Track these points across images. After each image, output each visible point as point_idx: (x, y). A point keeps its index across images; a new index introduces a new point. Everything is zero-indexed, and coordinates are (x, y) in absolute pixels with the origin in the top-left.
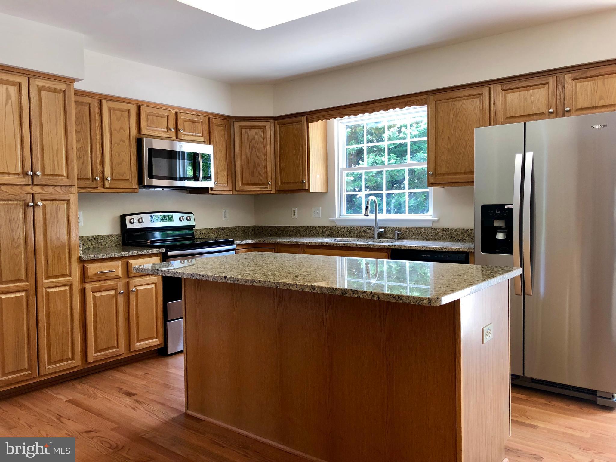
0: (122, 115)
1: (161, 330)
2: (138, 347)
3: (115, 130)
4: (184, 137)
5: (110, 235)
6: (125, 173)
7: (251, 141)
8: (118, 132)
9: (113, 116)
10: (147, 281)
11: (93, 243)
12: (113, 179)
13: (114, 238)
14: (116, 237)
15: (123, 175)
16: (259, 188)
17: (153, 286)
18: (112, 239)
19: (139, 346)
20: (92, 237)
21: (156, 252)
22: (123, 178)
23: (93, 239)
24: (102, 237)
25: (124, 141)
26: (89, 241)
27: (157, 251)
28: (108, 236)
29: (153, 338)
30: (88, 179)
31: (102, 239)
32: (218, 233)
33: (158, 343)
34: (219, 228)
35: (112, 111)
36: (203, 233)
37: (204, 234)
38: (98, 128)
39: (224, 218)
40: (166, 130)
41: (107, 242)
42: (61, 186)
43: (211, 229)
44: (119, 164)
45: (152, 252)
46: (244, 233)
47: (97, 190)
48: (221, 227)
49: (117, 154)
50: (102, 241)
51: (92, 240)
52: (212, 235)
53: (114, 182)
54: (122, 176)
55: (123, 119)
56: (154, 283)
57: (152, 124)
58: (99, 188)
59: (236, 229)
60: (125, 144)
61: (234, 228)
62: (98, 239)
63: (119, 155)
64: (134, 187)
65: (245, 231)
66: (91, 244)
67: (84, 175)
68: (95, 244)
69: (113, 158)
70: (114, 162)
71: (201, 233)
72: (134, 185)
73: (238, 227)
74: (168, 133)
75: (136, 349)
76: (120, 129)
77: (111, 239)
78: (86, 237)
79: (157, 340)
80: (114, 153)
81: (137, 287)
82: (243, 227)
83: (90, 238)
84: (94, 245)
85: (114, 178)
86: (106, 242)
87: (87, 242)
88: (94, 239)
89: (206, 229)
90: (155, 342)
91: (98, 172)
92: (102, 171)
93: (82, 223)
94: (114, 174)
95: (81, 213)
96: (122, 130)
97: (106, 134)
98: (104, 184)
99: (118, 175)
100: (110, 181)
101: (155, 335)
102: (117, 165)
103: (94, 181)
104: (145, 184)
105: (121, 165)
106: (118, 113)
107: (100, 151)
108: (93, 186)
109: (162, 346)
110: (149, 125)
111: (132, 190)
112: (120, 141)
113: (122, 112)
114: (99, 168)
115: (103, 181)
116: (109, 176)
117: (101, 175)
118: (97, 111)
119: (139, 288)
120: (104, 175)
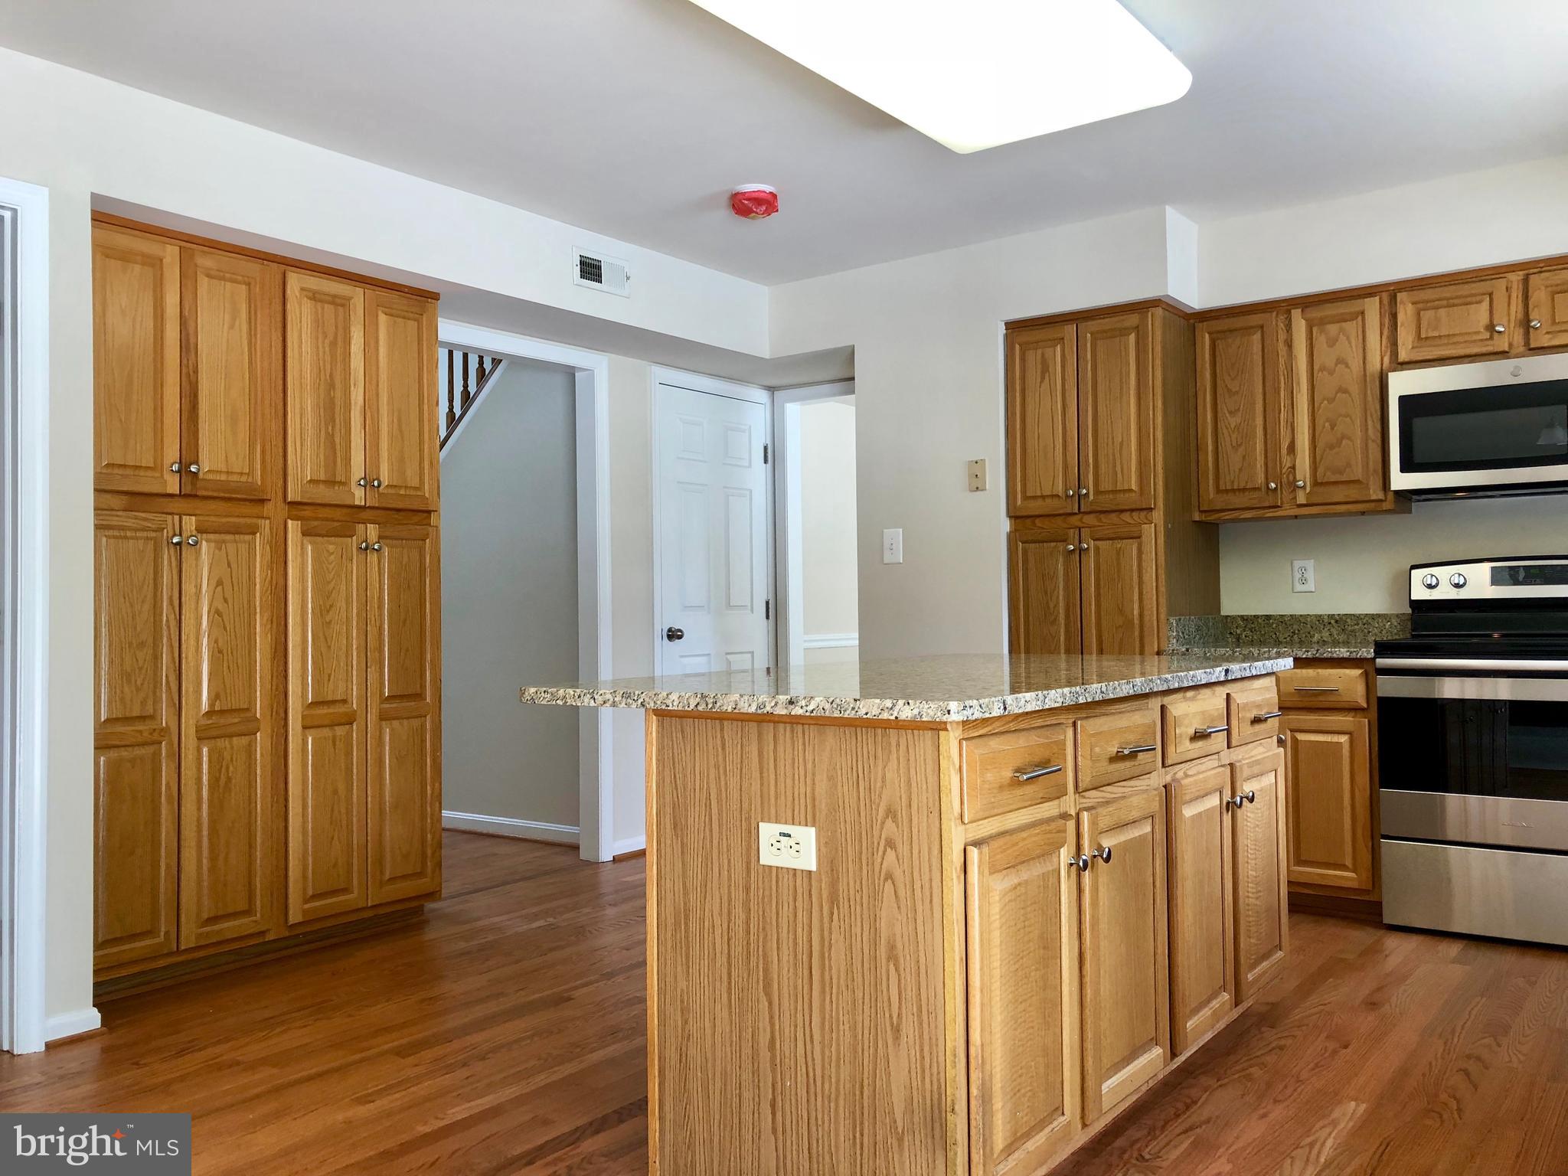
0: (1341, 330)
1: (1365, 857)
3: (1322, 369)
4: (1551, 340)
5: (1379, 615)
6: (1349, 465)
8: (1331, 373)
9: (1320, 339)
10: (1321, 725)
11: (1335, 633)
12: (1316, 483)
13: (1389, 622)
14: (1395, 622)
15: (1345, 471)
17: (1343, 739)
18: (1384, 625)
19: (1301, 873)
22: (1344, 478)
23: (1333, 622)
24: (1357, 618)
25: (1346, 391)
26: (1322, 627)
27: (1349, 653)
28: (1373, 617)
29: (1343, 867)
30: (1255, 488)
31: (1358, 624)
33: (1355, 885)
35: (1315, 330)
38: (1284, 375)
40: (1487, 337)
41: (1369, 632)
42: (1132, 510)
44: (1332, 447)
45: (1335, 656)
47: (1282, 510)
49: (1327, 424)
50: (1356, 627)
51: (1330, 623)
53: (1321, 489)
54: (1342, 474)
55: (1345, 338)
56: (1347, 733)
57: (1433, 331)
58: (1286, 506)
60: (1350, 395)
62: (1346, 622)
63: (1333, 426)
64: (1374, 497)
66: (1328, 635)
67: (1247, 482)
69: (1317, 435)
70: (1320, 445)
72: (1374, 492)
74: (1489, 343)
76: (1336, 365)
77: (1381, 625)
79: (1353, 875)
80: (1320, 422)
83: (1326, 620)
84: (1336, 637)
85: (1319, 481)
86: (1366, 631)
88: (1336, 622)
90: (1346, 877)
91: (1284, 471)
92: (1293, 467)
93: (1311, 586)
94: (1320, 471)
95: (1310, 564)
96: (1343, 366)
97: (1298, 384)
98: (1295, 498)
99: (1329, 473)
100: (1308, 490)
101: (1349, 862)
102: (1328, 450)
103: (1270, 493)
104: (1393, 488)
105: (1339, 447)
106: (1333, 329)
107: (1289, 424)
108: (1267, 504)
109: (1366, 898)
110: (1423, 336)
111: (1373, 504)
112: (1337, 393)
113: (1344, 324)
114: (1287, 462)
115: (1294, 490)
116: (1305, 478)
117: (1291, 478)
118: (1282, 336)
119: (1301, 737)
120: (1295, 478)
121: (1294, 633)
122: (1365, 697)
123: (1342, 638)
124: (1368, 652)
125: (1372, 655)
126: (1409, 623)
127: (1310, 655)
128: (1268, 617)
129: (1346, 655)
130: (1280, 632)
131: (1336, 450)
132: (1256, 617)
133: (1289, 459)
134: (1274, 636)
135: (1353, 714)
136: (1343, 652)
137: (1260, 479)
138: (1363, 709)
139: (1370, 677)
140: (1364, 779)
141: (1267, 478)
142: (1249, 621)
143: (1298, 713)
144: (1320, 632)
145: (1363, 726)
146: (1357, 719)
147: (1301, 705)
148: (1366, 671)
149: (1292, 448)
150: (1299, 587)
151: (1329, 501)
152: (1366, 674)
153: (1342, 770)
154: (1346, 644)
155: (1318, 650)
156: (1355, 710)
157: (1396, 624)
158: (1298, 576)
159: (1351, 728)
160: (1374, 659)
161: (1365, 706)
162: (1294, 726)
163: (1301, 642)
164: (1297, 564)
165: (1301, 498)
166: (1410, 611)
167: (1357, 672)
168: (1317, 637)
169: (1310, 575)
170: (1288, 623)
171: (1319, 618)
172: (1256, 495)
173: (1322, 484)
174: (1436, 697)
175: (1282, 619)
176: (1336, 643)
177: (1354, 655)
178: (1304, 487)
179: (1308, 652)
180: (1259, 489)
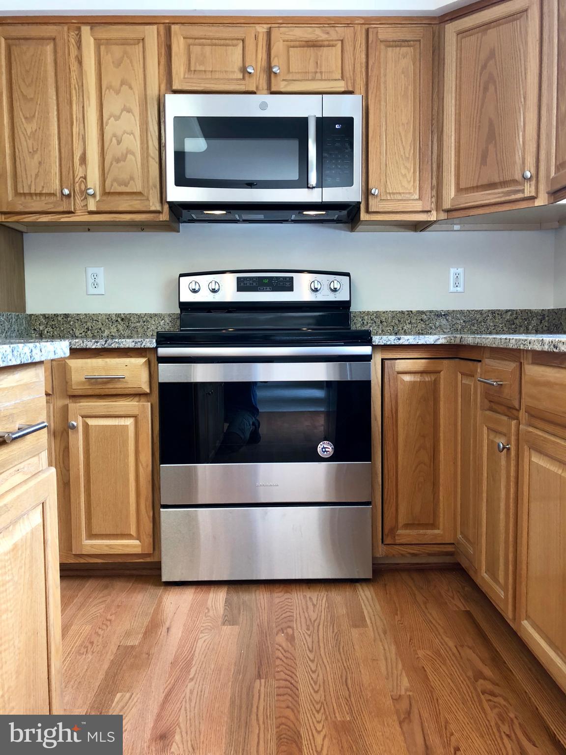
0: (125, 53)
1: (148, 525)
2: (89, 548)
3: (109, 87)
4: (286, 86)
5: (156, 315)
6: (132, 178)
7: (484, 67)
8: (117, 92)
9: (107, 59)
10: (109, 410)
11: (120, 327)
12: (105, 193)
13: (163, 320)
14: (167, 320)
15: (129, 183)
16: (498, 195)
17: (129, 422)
18: (159, 322)
19: (92, 546)
20: (118, 315)
21: (131, 346)
22: (128, 190)
23: (119, 320)
24: (139, 317)
25: (129, 111)
26: (111, 323)
27: (133, 344)
28: (152, 316)
29: (128, 536)
30: (51, 194)
31: (139, 322)
32: (427, 323)
33: (138, 551)
34: (431, 312)
35: (102, 48)
36: (381, 322)
37: (385, 324)
38: (75, 88)
39: (452, 289)
40: (240, 76)
41: (148, 328)
43: (406, 313)
44: (118, 161)
45: (122, 346)
46: (513, 326)
47: (75, 216)
48: (439, 309)
49: (114, 140)
50: (138, 324)
51: (117, 321)
52: (409, 326)
53: (107, 199)
54: (126, 186)
55: (128, 61)
56: (133, 417)
57: (200, 65)
58: (78, 212)
59: (484, 316)
60: (133, 115)
61: (480, 312)
62: (130, 320)
63: (119, 143)
64: (153, 208)
65: (517, 321)
66: (115, 330)
67: (43, 188)
68: (123, 330)
69: (105, 148)
70: (108, 158)
71: (377, 320)
72: (153, 204)
73: (493, 312)
74: (243, 82)
75: (84, 553)
76: (121, 85)
77: (157, 322)
78: (106, 315)
79: (137, 542)
80: (107, 137)
81: (89, 419)
82: (507, 311)
83: (114, 318)
84: (122, 332)
85: (107, 191)
86: (145, 327)
87: (108, 325)
88: (122, 320)
89: (393, 312)
90: (131, 545)
91: (77, 180)
92: (85, 178)
93: (101, 290)
94: (108, 183)
95: (100, 271)
96: (127, 87)
97: (89, 98)
98: (86, 205)
99: (115, 184)
100: (98, 198)
101: (133, 532)
102: (114, 163)
103: (64, 199)
104: (169, 200)
105: (124, 161)
106: (117, 50)
107: (81, 137)
108: (61, 209)
109: (148, 560)
110: (192, 69)
111: (152, 215)
112: (122, 112)
113: (128, 48)
114: (79, 172)
115: (86, 198)
116: (95, 187)
117: (83, 187)
118: (74, 52)
119: (92, 422)
120: (86, 187)
121: (88, 329)
122: (148, 383)
123: (127, 333)
124: (151, 343)
125: (154, 345)
126: (178, 321)
127: (99, 346)
128: (66, 316)
129: (132, 345)
130: (76, 328)
131: (122, 163)
132: (56, 315)
133: (81, 169)
134: (71, 332)
135: (137, 399)
136: (128, 343)
137: (55, 186)
138: (145, 395)
139: (152, 365)
140: (146, 456)
141: (61, 186)
142: (49, 319)
143: (88, 400)
144: (109, 328)
145: (145, 409)
146: (141, 403)
147: (90, 392)
148: (148, 359)
149: (83, 160)
150: (92, 291)
151: (115, 209)
152: (149, 362)
153: (127, 450)
154: (130, 337)
155: (106, 341)
156: (139, 395)
157: (168, 321)
158: (91, 281)
159: (136, 412)
160: (156, 348)
161: (148, 391)
162: (84, 413)
163: (94, 337)
164: (91, 271)
165: (92, 206)
166: (178, 311)
167: (142, 360)
168: (106, 333)
169: (101, 280)
170: (83, 320)
171: (109, 317)
172: (53, 199)
173: (109, 193)
174: (192, 381)
175: (78, 318)
176: (121, 336)
177: (138, 346)
178: (94, 195)
179: (97, 342)
180: (54, 194)
